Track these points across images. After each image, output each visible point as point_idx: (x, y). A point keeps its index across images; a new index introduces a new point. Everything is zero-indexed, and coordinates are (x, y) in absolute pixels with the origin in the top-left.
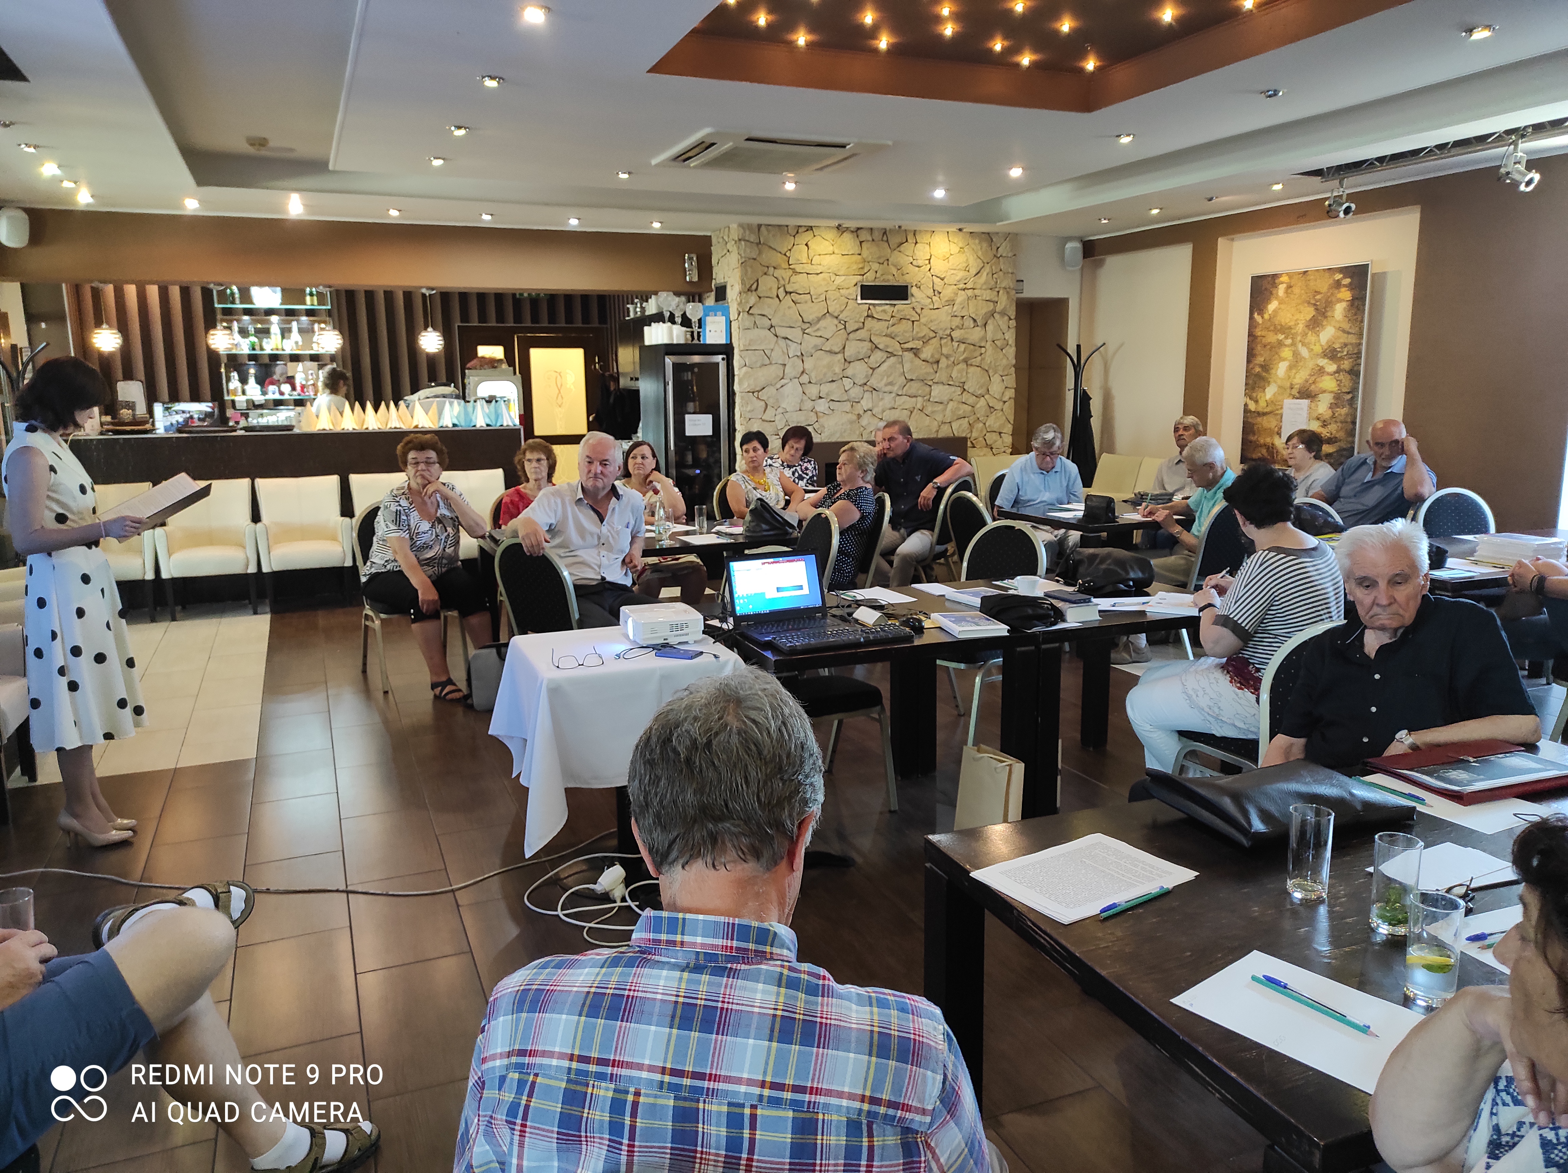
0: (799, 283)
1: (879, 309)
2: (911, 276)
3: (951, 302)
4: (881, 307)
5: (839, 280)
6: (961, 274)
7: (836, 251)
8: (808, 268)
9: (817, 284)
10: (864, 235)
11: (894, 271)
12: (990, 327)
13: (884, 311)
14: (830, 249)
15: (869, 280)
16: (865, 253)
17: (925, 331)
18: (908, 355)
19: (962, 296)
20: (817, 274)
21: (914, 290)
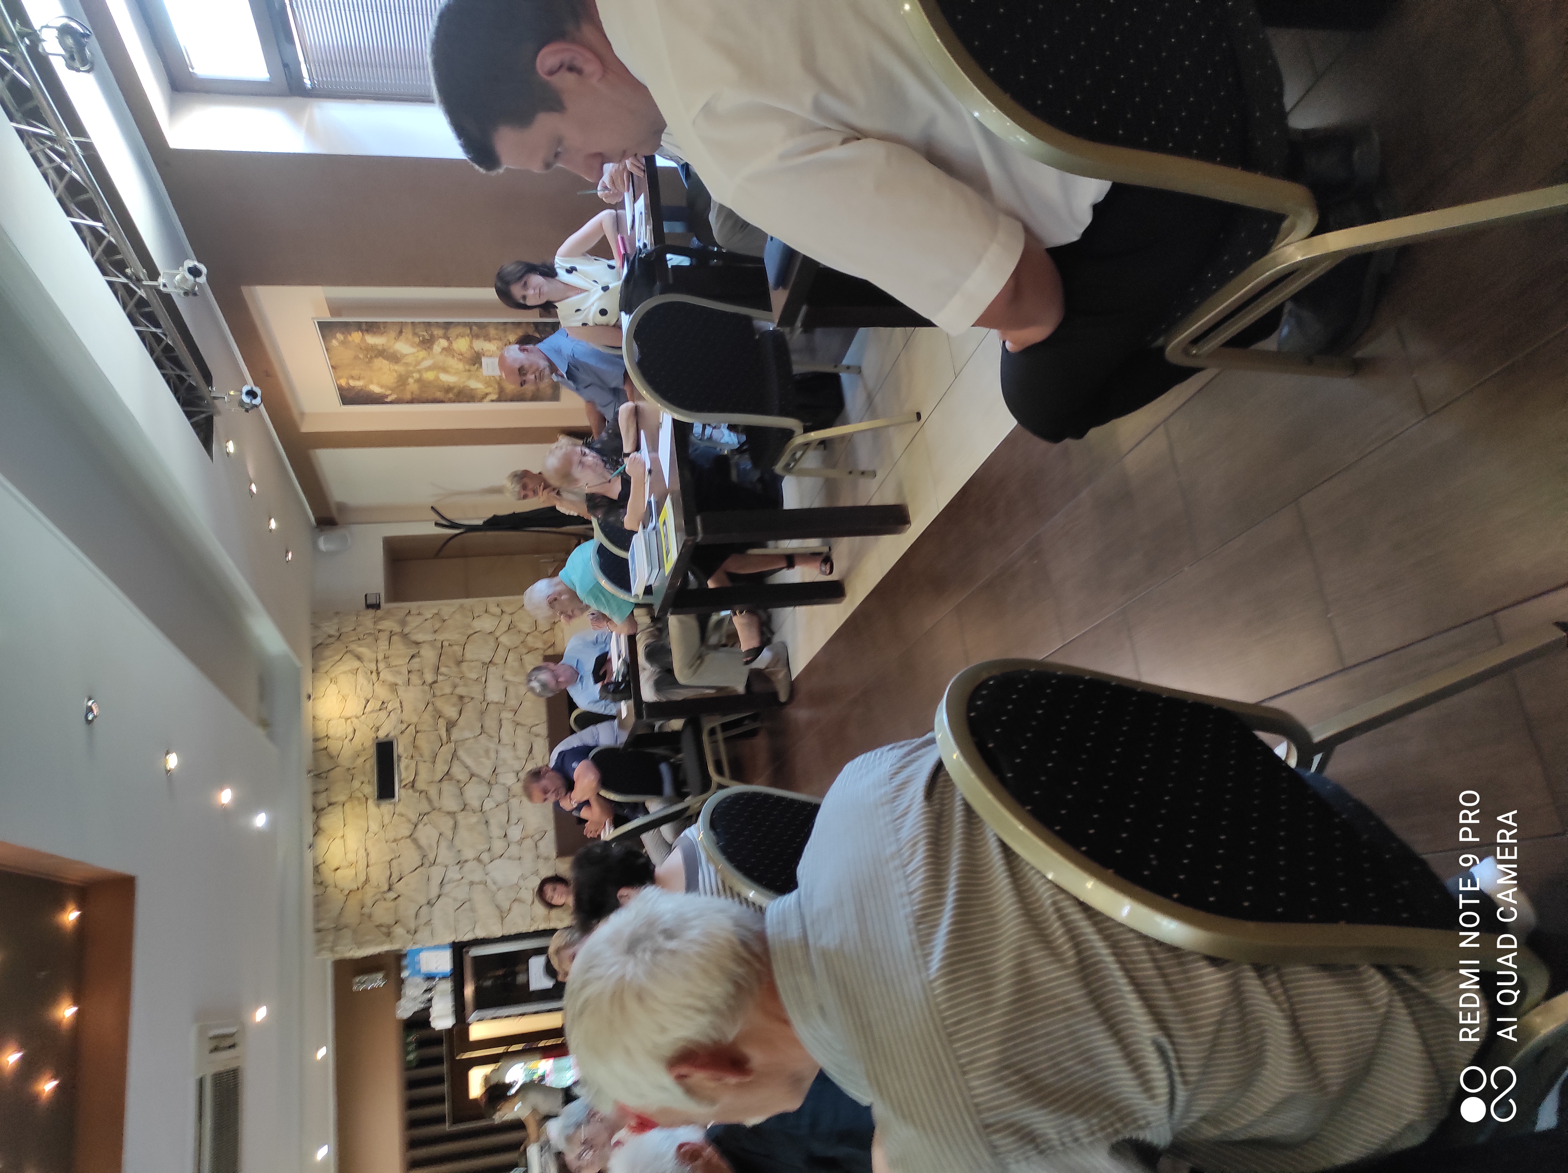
0: (378, 876)
1: (404, 775)
2: (365, 739)
3: (394, 687)
4: (403, 771)
5: (374, 827)
6: (361, 679)
7: (341, 834)
8: (362, 865)
9: (379, 854)
10: (322, 801)
11: (360, 760)
12: (419, 637)
13: (407, 768)
14: (338, 842)
15: (371, 789)
16: (342, 798)
17: (427, 716)
18: (455, 734)
19: (386, 675)
20: (368, 855)
21: (382, 734)
